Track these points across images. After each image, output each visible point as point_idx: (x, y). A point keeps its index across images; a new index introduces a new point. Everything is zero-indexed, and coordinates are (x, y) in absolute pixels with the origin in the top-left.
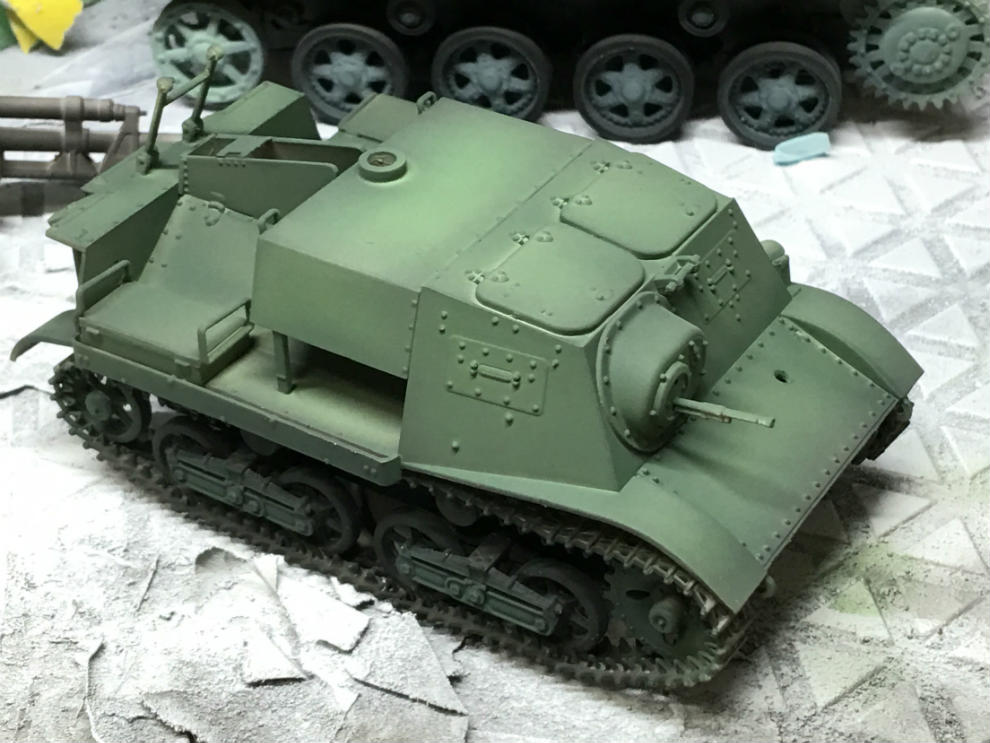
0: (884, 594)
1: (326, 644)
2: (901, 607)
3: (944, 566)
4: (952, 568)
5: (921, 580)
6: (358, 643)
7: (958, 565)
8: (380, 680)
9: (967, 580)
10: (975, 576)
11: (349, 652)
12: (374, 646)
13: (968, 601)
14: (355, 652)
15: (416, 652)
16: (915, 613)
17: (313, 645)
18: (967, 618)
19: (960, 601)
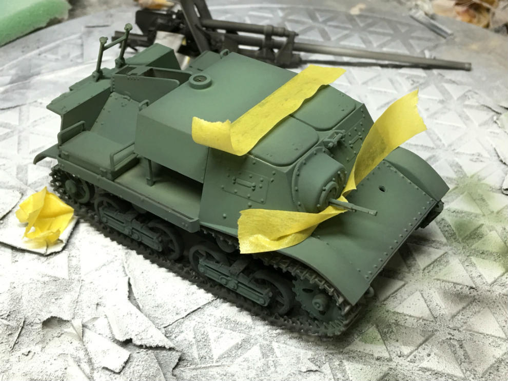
0: (385, 332)
1: (107, 369)
2: (394, 340)
3: (413, 317)
4: (417, 318)
5: (403, 325)
6: (124, 367)
7: (420, 316)
9: (425, 324)
10: (428, 322)
11: (119, 373)
12: (132, 370)
13: (427, 336)
14: (122, 373)
15: (153, 373)
16: (402, 343)
17: (100, 369)
18: (427, 345)
19: (423, 336)
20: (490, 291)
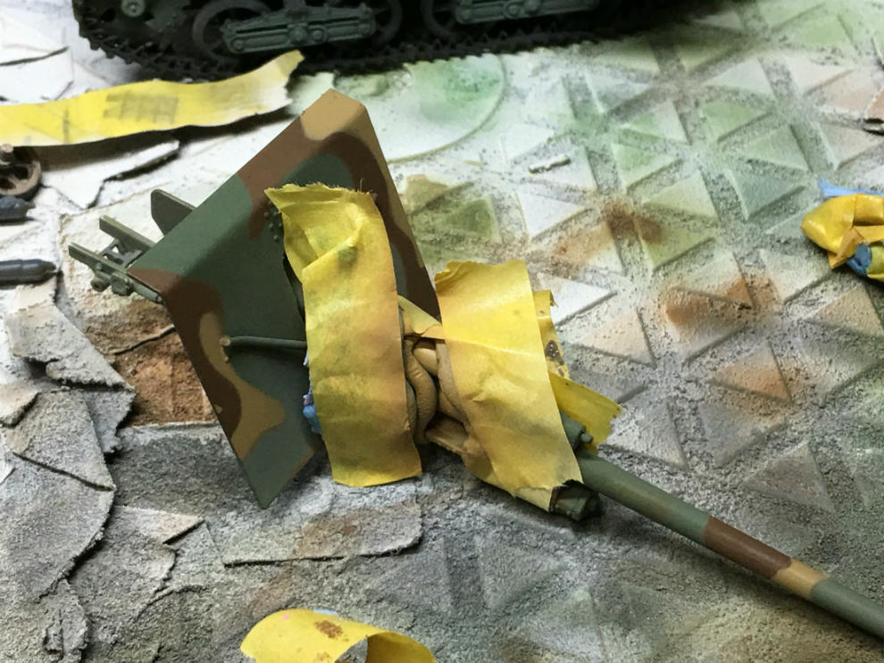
3: (610, 355)
4: (619, 357)
5: (588, 368)
6: (22, 416)
7: (626, 354)
8: (37, 454)
9: (632, 369)
10: (640, 366)
11: (13, 425)
12: (37, 421)
13: (628, 390)
14: (18, 426)
15: (76, 427)
19: (621, 389)
20: (780, 314)
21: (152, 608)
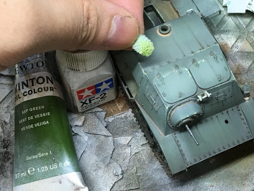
6: (84, 123)
11: (83, 126)
12: (87, 123)
21: (130, 159)
